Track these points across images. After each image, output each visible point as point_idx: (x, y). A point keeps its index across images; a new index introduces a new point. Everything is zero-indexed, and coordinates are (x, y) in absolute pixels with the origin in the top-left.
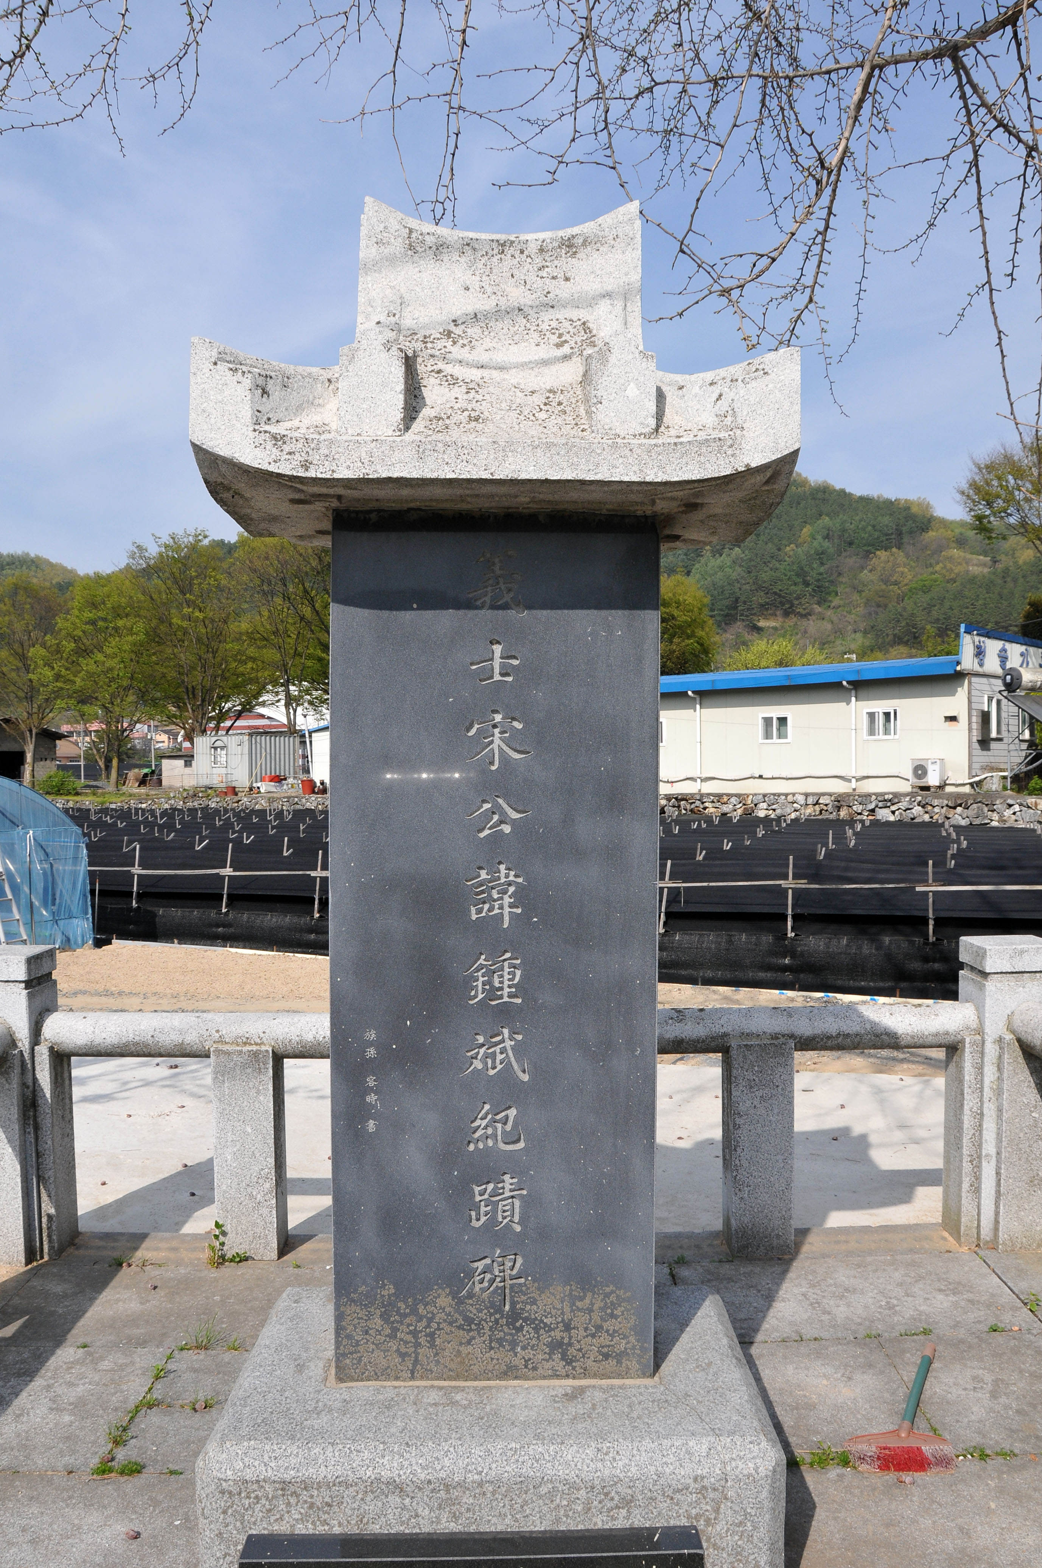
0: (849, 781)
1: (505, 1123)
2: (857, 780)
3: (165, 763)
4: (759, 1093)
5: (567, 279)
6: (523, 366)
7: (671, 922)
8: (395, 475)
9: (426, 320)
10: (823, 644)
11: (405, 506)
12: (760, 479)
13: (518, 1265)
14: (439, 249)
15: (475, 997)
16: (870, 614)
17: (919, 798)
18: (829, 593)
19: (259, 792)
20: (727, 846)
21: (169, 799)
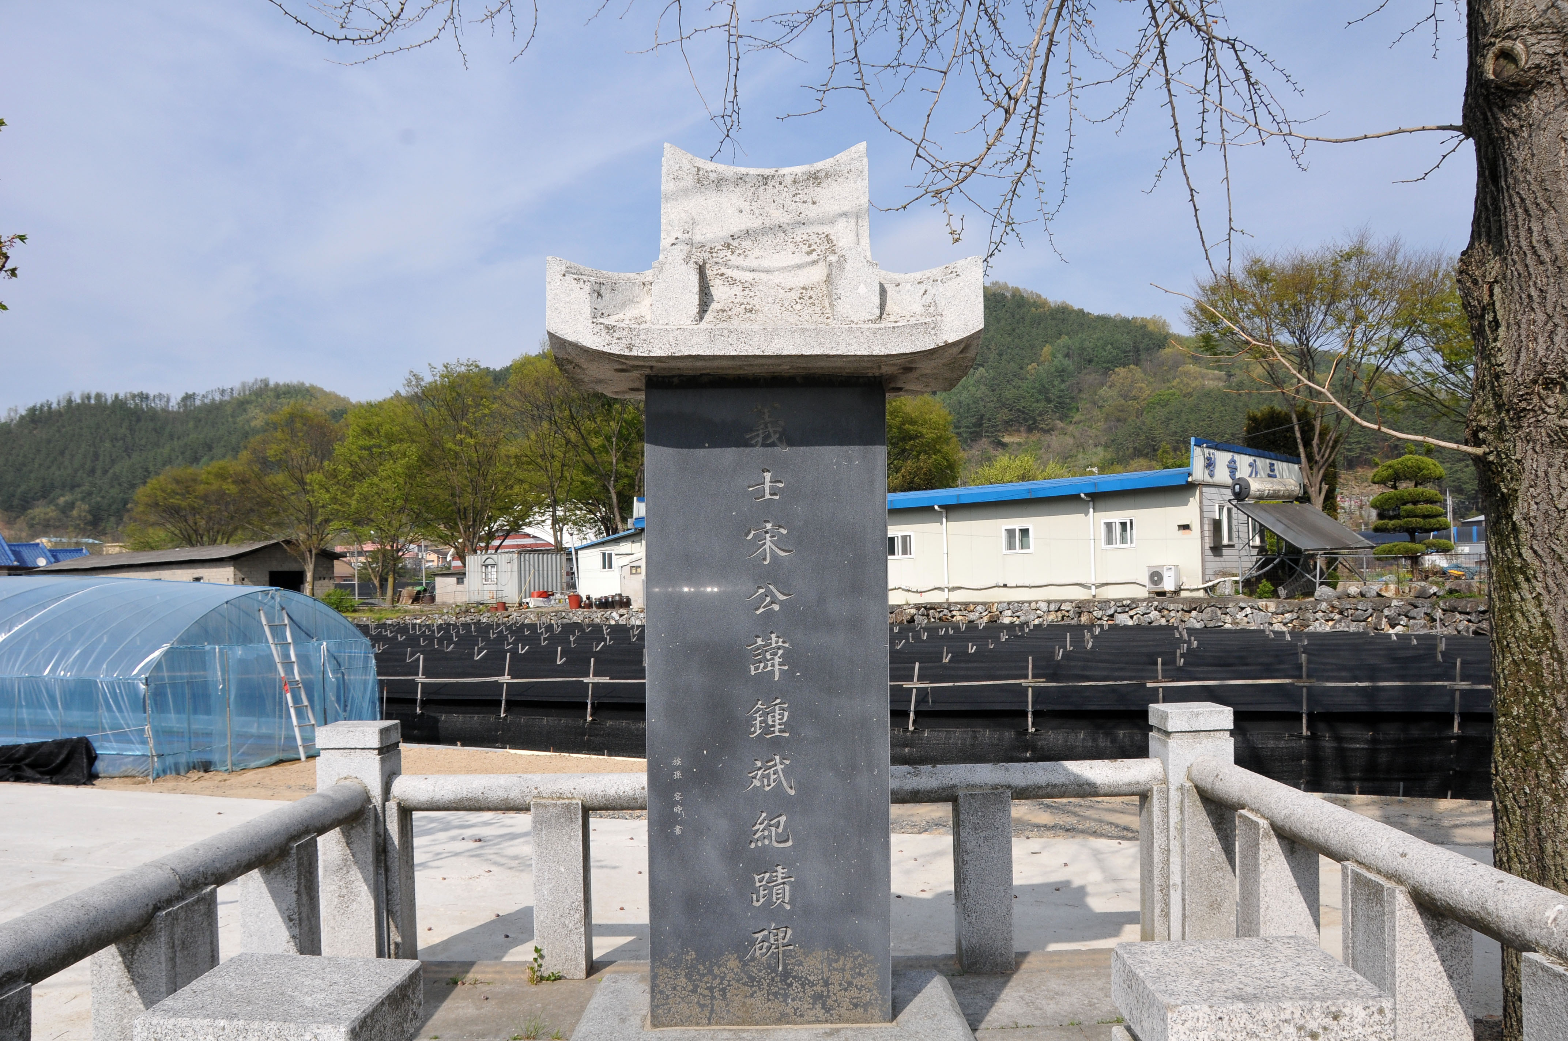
0: (1089, 588)
1: (778, 827)
2: (1097, 587)
3: (439, 581)
4: (983, 835)
5: (814, 203)
6: (783, 269)
7: (920, 720)
8: (694, 354)
9: (712, 236)
10: (1065, 458)
11: (699, 373)
12: (955, 350)
13: (788, 936)
14: (720, 183)
15: (755, 732)
16: (1111, 428)
17: (1156, 603)
18: (1070, 409)
19: (528, 607)
20: (972, 649)
21: (443, 614)
